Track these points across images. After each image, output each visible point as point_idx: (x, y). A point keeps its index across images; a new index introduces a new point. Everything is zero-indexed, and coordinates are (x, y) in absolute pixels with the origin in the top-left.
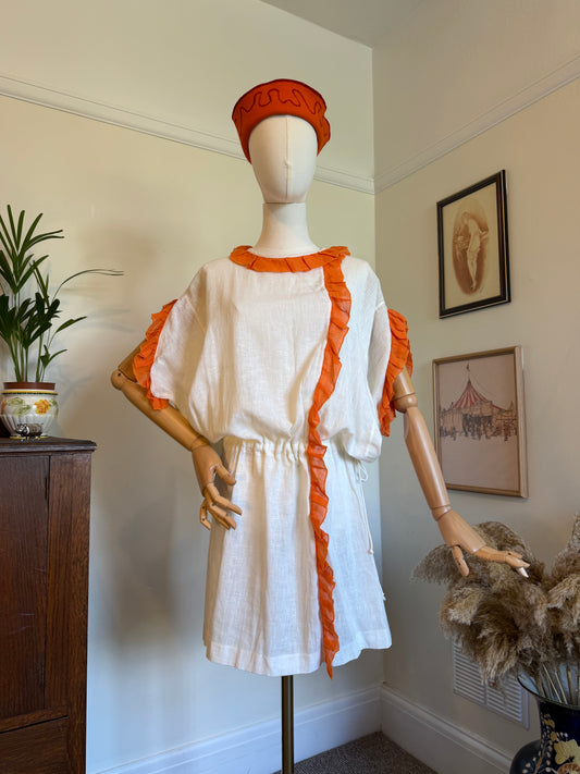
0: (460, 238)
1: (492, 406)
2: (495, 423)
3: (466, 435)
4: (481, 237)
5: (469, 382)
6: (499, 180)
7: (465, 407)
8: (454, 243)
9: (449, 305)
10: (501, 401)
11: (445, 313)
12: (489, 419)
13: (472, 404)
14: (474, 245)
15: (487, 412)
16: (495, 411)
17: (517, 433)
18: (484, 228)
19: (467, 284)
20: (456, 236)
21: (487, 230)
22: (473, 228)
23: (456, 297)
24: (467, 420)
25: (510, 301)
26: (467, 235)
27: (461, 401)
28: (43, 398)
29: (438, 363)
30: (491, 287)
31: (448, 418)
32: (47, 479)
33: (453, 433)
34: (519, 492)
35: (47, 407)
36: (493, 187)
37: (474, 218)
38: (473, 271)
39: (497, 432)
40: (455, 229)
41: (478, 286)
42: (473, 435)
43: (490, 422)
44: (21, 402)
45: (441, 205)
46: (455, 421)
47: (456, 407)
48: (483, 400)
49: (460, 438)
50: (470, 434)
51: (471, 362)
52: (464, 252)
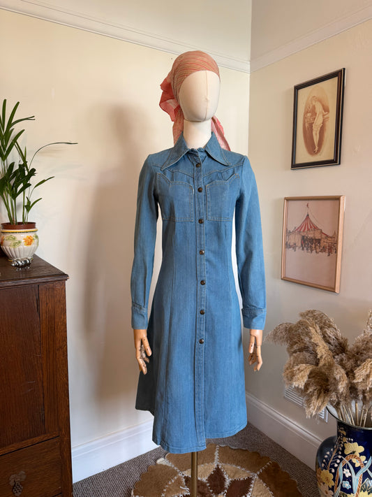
0: (309, 115)
1: (321, 232)
2: (323, 244)
3: (303, 249)
4: (323, 115)
5: (308, 215)
6: (340, 75)
7: (304, 231)
8: (305, 118)
9: (298, 161)
10: (328, 231)
11: (295, 166)
12: (319, 241)
13: (308, 230)
14: (318, 121)
15: (318, 236)
16: (323, 236)
17: (336, 252)
18: (326, 109)
19: (312, 148)
20: (306, 113)
21: (328, 111)
22: (319, 109)
23: (303, 156)
24: (304, 240)
25: (340, 164)
26: (314, 113)
27: (301, 227)
28: (29, 235)
29: (288, 200)
30: (327, 153)
31: (292, 237)
32: (38, 300)
33: (294, 247)
34: (334, 289)
35: (32, 240)
36: (335, 80)
37: (320, 101)
38: (316, 139)
39: (323, 250)
40: (306, 107)
41: (319, 151)
42: (307, 249)
43: (319, 243)
44: (14, 239)
45: (297, 88)
46: (296, 239)
47: (298, 230)
48: (316, 228)
49: (299, 250)
50: (305, 248)
51: (310, 202)
52: (311, 125)
